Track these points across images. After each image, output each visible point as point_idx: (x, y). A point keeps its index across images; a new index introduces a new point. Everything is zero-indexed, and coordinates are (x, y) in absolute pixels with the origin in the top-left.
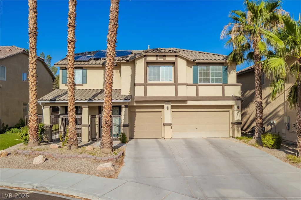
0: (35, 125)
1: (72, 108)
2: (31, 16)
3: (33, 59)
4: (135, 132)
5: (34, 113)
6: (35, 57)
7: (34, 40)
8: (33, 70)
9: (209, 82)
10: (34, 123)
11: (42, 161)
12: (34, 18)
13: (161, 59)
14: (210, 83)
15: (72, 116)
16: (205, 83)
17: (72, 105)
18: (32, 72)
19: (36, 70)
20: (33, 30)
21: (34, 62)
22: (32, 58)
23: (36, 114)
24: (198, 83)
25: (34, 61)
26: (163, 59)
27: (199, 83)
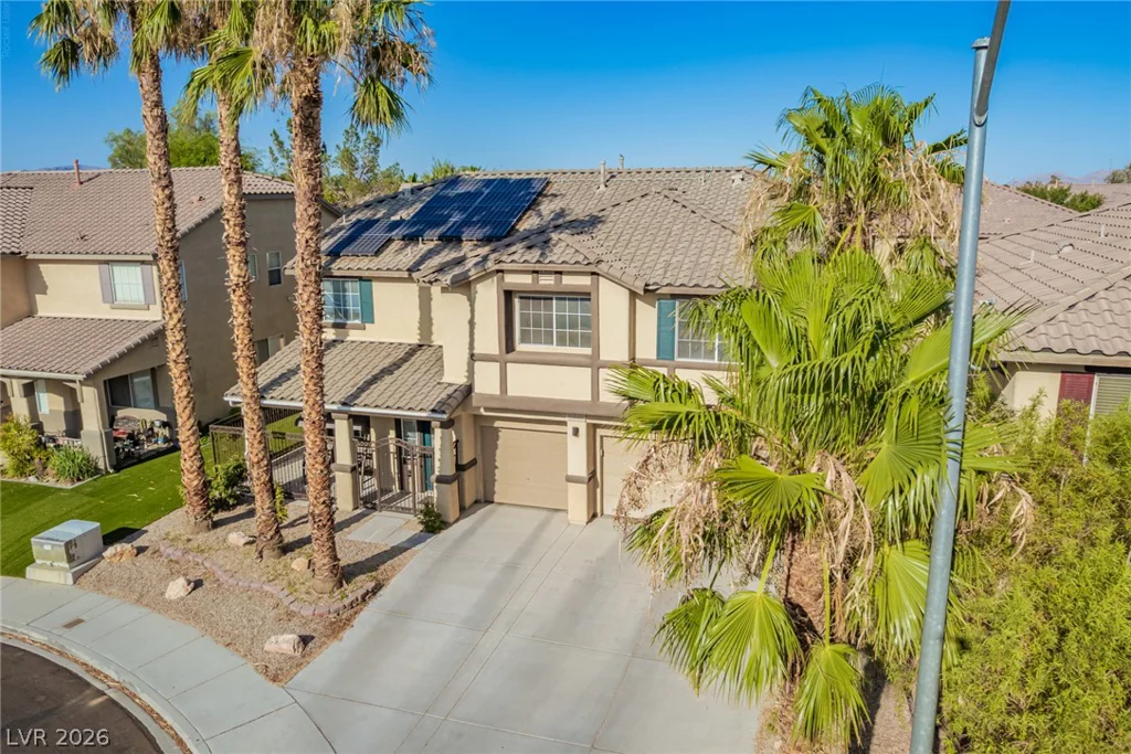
0: (195, 483)
1: (256, 460)
2: (156, 199)
3: (171, 318)
4: (496, 484)
5: (191, 454)
6: (176, 312)
7: (170, 266)
8: (176, 346)
9: (714, 358)
10: (191, 476)
11: (183, 593)
12: (163, 203)
13: (547, 281)
14: (716, 361)
15: (258, 479)
16: (700, 358)
17: (255, 451)
18: (174, 349)
19: (182, 345)
20: (162, 237)
21: (175, 326)
22: (170, 314)
23: (195, 454)
24: (673, 359)
25: (175, 320)
26: (552, 282)
27: (677, 359)
